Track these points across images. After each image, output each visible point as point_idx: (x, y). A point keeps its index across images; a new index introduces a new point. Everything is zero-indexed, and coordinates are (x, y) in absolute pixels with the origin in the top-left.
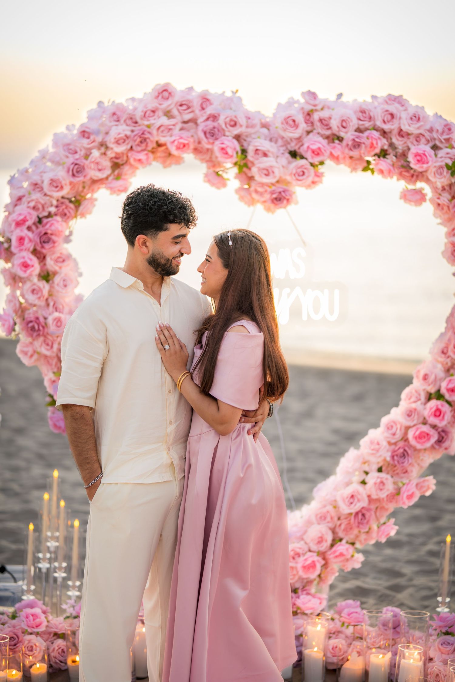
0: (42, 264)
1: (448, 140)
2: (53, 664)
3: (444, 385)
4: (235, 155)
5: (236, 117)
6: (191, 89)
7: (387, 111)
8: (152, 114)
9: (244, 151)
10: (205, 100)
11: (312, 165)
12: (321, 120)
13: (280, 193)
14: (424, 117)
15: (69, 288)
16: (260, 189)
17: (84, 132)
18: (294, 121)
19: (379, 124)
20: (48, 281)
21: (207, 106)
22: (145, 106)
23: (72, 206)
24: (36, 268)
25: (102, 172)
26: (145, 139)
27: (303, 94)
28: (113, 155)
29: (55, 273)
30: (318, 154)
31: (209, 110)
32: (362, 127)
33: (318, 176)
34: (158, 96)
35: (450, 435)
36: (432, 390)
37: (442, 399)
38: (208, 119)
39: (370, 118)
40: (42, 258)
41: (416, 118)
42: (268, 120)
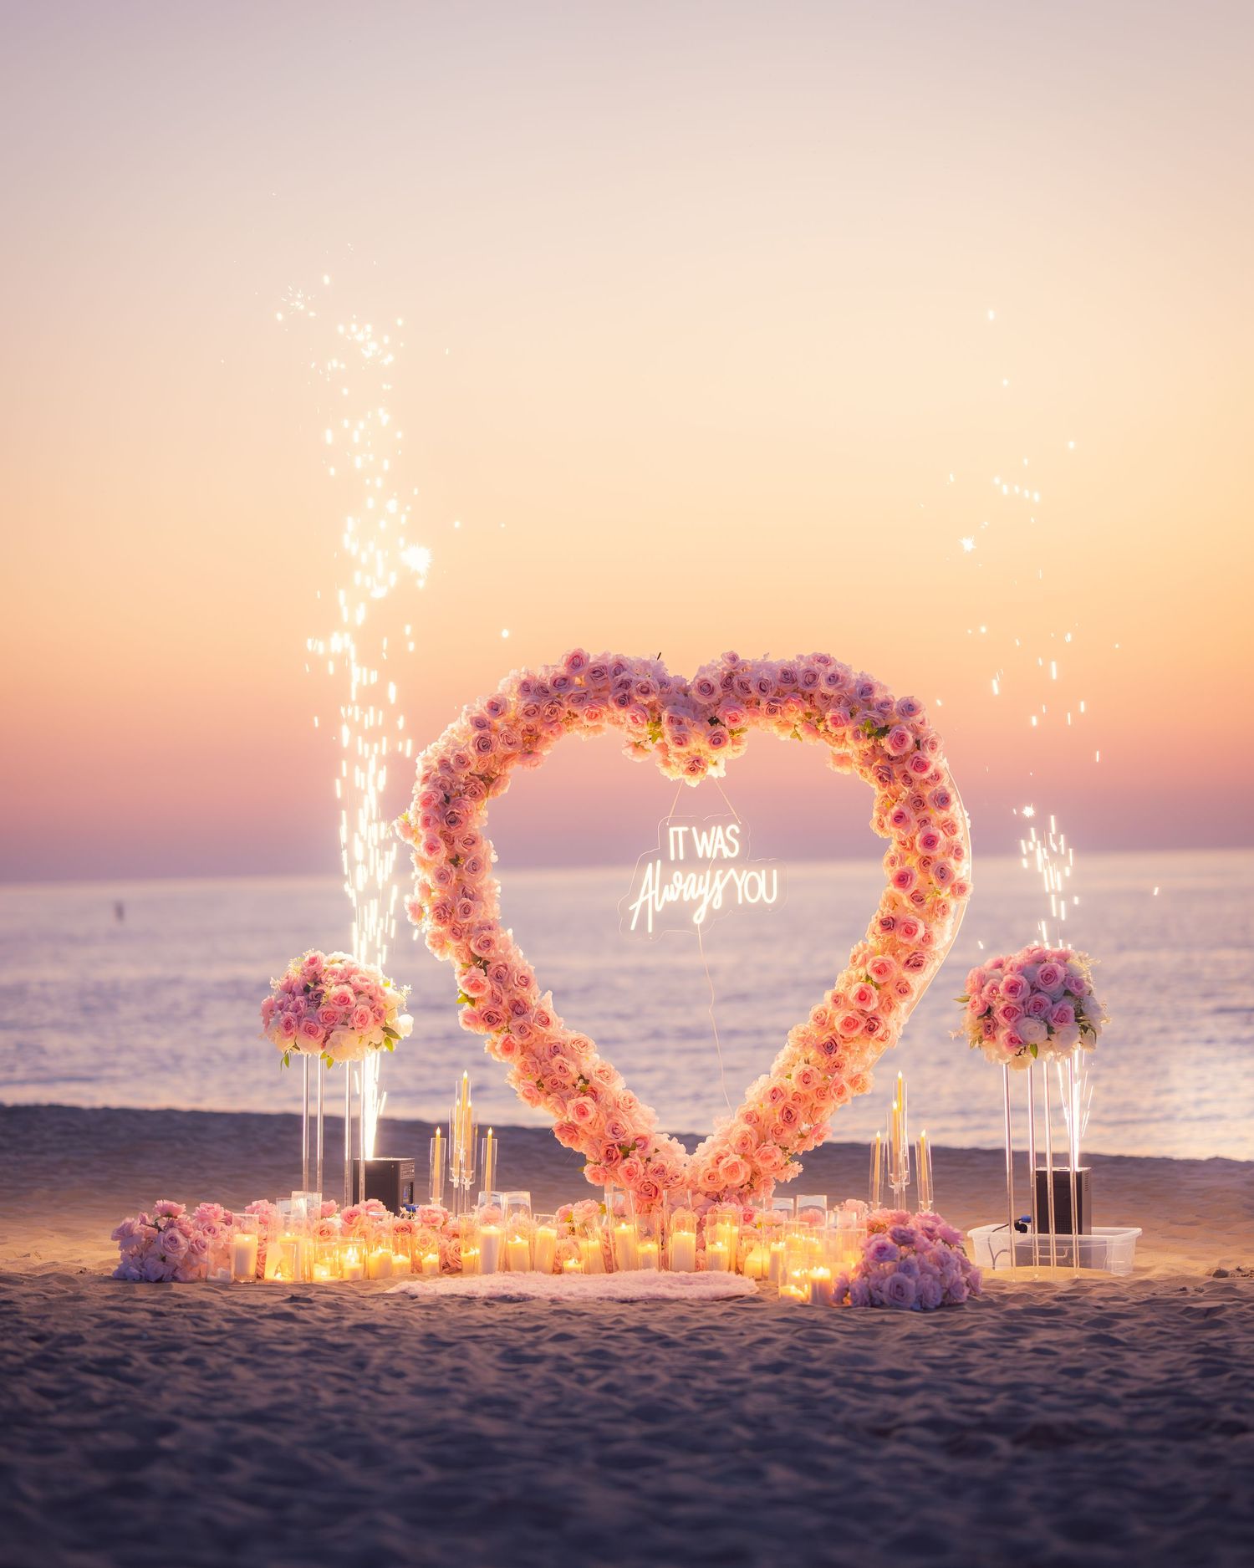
0: (451, 847)
1: (868, 701)
2: (449, 1262)
3: (869, 965)
4: (646, 722)
5: (647, 683)
6: (605, 656)
7: (808, 671)
8: (563, 682)
9: (660, 719)
10: (620, 667)
11: (732, 732)
12: (742, 684)
13: (693, 762)
14: (843, 678)
15: (479, 872)
16: (676, 760)
17: (493, 702)
18: (709, 685)
19: (802, 688)
20: (456, 865)
21: (620, 673)
22: (556, 673)
23: (482, 783)
24: (443, 852)
25: (513, 746)
26: (555, 711)
27: (723, 655)
28: (524, 727)
29: (466, 856)
30: (735, 721)
31: (624, 676)
32: (784, 690)
33: (740, 745)
34: (569, 663)
35: (882, 1022)
36: (862, 971)
37: (870, 981)
38: (620, 686)
39: (794, 681)
40: (450, 841)
41: (833, 679)
42: (688, 684)
